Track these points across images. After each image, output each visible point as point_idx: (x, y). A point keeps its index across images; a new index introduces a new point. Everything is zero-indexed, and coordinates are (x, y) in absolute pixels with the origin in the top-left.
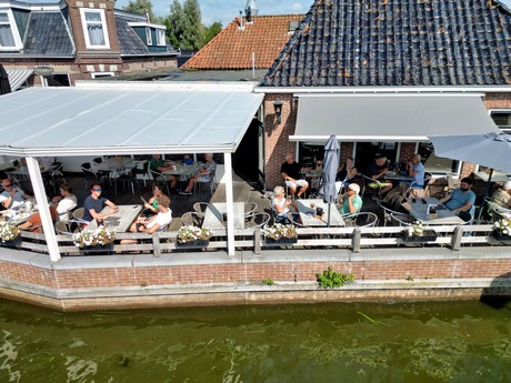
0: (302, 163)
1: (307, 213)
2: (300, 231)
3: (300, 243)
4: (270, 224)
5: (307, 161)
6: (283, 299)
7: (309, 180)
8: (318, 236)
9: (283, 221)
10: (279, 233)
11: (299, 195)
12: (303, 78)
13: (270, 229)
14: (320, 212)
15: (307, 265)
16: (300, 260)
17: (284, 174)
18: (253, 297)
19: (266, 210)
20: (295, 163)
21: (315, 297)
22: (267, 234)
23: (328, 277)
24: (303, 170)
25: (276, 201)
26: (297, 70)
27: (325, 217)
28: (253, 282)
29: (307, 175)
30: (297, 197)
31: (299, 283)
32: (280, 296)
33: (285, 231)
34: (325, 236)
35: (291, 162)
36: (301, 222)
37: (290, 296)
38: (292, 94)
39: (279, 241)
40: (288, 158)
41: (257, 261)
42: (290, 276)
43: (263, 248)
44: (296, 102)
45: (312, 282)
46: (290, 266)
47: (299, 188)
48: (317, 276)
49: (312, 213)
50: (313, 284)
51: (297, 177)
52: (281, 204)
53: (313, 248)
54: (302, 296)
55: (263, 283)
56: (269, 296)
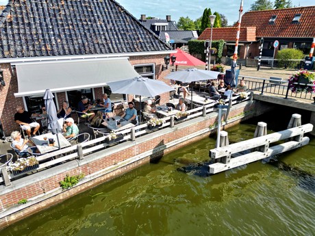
0: (31, 111)
1: (43, 144)
2: (39, 158)
3: (42, 166)
4: (14, 160)
5: (35, 109)
6: (38, 209)
7: (39, 121)
8: (55, 158)
9: (25, 155)
10: (23, 165)
11: (34, 133)
12: (16, 51)
13: (15, 164)
14: (52, 142)
15: (50, 179)
16: (44, 178)
17: (18, 121)
18: (13, 218)
19: (9, 151)
20: (25, 111)
21: (61, 198)
22: (12, 169)
23: (67, 181)
24: (33, 116)
25: (15, 143)
26: (9, 46)
27: (56, 144)
28: (8, 207)
29: (37, 119)
30: (33, 135)
31: (47, 193)
32: (35, 208)
33: (27, 162)
34: (59, 156)
35: (22, 112)
36: (39, 152)
37: (43, 205)
38: (9, 63)
39: (24, 171)
40: (19, 109)
41: (9, 191)
42: (39, 191)
43: (12, 180)
44: (15, 69)
45: (57, 189)
46: (38, 185)
47: (33, 129)
48: (60, 183)
49: (46, 144)
50: (58, 190)
51: (30, 121)
52: (21, 144)
53: (52, 166)
54: (52, 200)
55: (19, 204)
56: (26, 212)
